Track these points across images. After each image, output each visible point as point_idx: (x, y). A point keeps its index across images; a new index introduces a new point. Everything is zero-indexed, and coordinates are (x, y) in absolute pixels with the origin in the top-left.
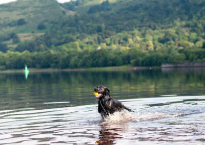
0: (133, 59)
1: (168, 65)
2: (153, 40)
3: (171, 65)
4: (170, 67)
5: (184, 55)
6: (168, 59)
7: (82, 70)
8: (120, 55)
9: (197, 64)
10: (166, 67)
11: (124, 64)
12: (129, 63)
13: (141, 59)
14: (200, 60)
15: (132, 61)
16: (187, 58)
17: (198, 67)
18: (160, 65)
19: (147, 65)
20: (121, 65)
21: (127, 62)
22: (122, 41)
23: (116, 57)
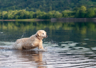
0: (38, 15)
1: (54, 19)
2: (52, 6)
3: (56, 19)
4: (55, 20)
5: (62, 14)
6: (55, 16)
7: (14, 20)
8: (32, 14)
9: (67, 19)
10: (53, 20)
11: (33, 18)
12: (36, 17)
13: (41, 15)
14: (69, 17)
15: (37, 17)
16: (63, 16)
17: (68, 20)
18: (50, 19)
19: (44, 19)
20: (32, 18)
21: (35, 17)
22: (37, 6)
23: (30, 15)
